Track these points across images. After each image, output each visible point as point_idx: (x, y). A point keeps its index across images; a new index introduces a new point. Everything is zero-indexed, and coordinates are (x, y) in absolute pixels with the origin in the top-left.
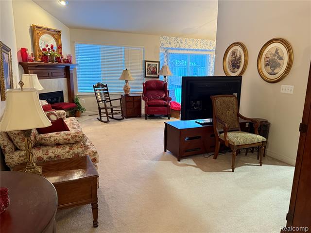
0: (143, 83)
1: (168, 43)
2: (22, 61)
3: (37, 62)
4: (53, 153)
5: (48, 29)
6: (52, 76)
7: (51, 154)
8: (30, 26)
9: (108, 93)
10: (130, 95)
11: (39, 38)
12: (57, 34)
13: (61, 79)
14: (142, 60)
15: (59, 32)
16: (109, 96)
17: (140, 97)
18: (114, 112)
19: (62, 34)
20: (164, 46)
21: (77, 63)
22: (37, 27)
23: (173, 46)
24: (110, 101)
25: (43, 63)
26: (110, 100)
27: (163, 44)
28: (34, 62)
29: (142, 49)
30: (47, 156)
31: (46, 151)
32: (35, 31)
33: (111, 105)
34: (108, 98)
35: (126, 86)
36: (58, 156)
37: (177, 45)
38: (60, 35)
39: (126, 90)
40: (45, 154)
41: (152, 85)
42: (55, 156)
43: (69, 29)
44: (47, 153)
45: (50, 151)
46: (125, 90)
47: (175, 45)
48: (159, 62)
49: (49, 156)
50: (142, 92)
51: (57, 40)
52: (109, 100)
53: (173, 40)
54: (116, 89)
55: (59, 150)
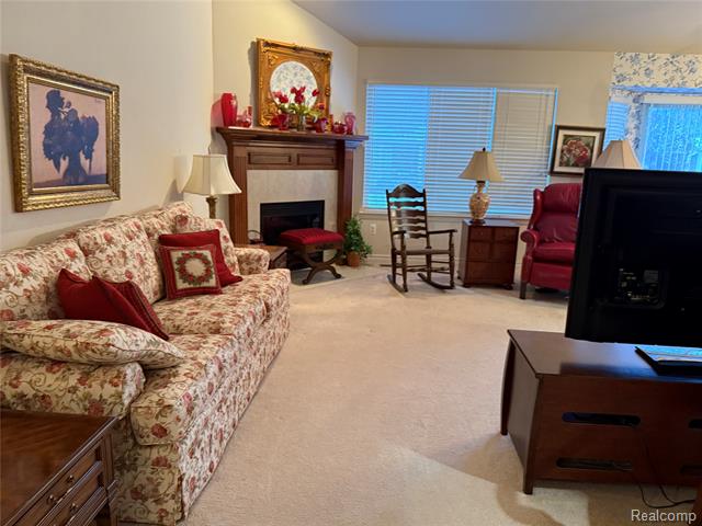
0: (536, 192)
1: (642, 71)
2: (222, 125)
3: (259, 129)
4: (30, 382)
5: (295, 49)
6: (298, 164)
7: (24, 388)
8: (253, 43)
9: (424, 213)
10: (488, 223)
11: (270, 71)
12: (319, 61)
13: (321, 172)
14: (549, 123)
15: (327, 55)
16: (425, 221)
17: (513, 233)
18: (434, 265)
19: (334, 61)
20: (626, 83)
21: (366, 134)
22: (267, 44)
23: (659, 79)
24: (427, 236)
25: (276, 130)
26: (428, 233)
27: (621, 78)
28: (251, 128)
29: (551, 93)
30: (14, 391)
31: (15, 374)
32: (263, 55)
33: (429, 247)
34: (423, 225)
35: (477, 197)
36: (44, 397)
37: (672, 79)
38: (329, 64)
39: (477, 206)
40: (10, 384)
41: (564, 199)
42: (35, 396)
43: (355, 47)
44: (15, 382)
45: (26, 377)
46: (472, 208)
47: (668, 77)
48: (602, 131)
49: (19, 390)
50: (529, 217)
51: (318, 76)
52: (424, 232)
53: (661, 62)
54: (449, 205)
55: (51, 378)
